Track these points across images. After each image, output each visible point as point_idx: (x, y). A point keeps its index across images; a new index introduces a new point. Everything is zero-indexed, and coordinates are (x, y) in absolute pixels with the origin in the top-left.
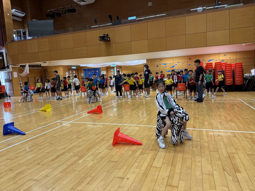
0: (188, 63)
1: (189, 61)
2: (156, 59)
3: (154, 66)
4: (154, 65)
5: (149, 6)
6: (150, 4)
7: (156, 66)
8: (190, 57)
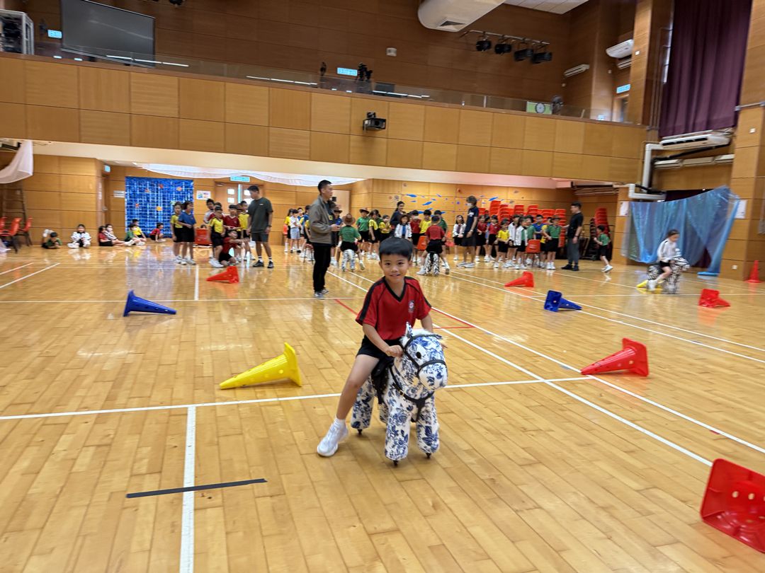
0: (457, 199)
1: (458, 195)
2: (394, 181)
3: (390, 198)
4: (391, 195)
5: (389, 56)
6: (392, 52)
7: (393, 196)
8: (460, 188)
